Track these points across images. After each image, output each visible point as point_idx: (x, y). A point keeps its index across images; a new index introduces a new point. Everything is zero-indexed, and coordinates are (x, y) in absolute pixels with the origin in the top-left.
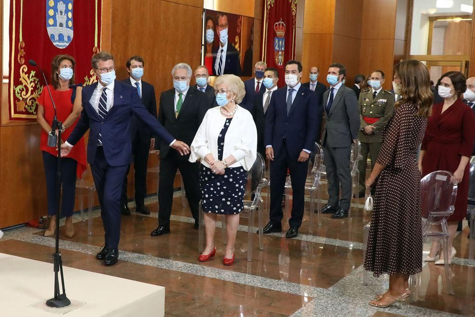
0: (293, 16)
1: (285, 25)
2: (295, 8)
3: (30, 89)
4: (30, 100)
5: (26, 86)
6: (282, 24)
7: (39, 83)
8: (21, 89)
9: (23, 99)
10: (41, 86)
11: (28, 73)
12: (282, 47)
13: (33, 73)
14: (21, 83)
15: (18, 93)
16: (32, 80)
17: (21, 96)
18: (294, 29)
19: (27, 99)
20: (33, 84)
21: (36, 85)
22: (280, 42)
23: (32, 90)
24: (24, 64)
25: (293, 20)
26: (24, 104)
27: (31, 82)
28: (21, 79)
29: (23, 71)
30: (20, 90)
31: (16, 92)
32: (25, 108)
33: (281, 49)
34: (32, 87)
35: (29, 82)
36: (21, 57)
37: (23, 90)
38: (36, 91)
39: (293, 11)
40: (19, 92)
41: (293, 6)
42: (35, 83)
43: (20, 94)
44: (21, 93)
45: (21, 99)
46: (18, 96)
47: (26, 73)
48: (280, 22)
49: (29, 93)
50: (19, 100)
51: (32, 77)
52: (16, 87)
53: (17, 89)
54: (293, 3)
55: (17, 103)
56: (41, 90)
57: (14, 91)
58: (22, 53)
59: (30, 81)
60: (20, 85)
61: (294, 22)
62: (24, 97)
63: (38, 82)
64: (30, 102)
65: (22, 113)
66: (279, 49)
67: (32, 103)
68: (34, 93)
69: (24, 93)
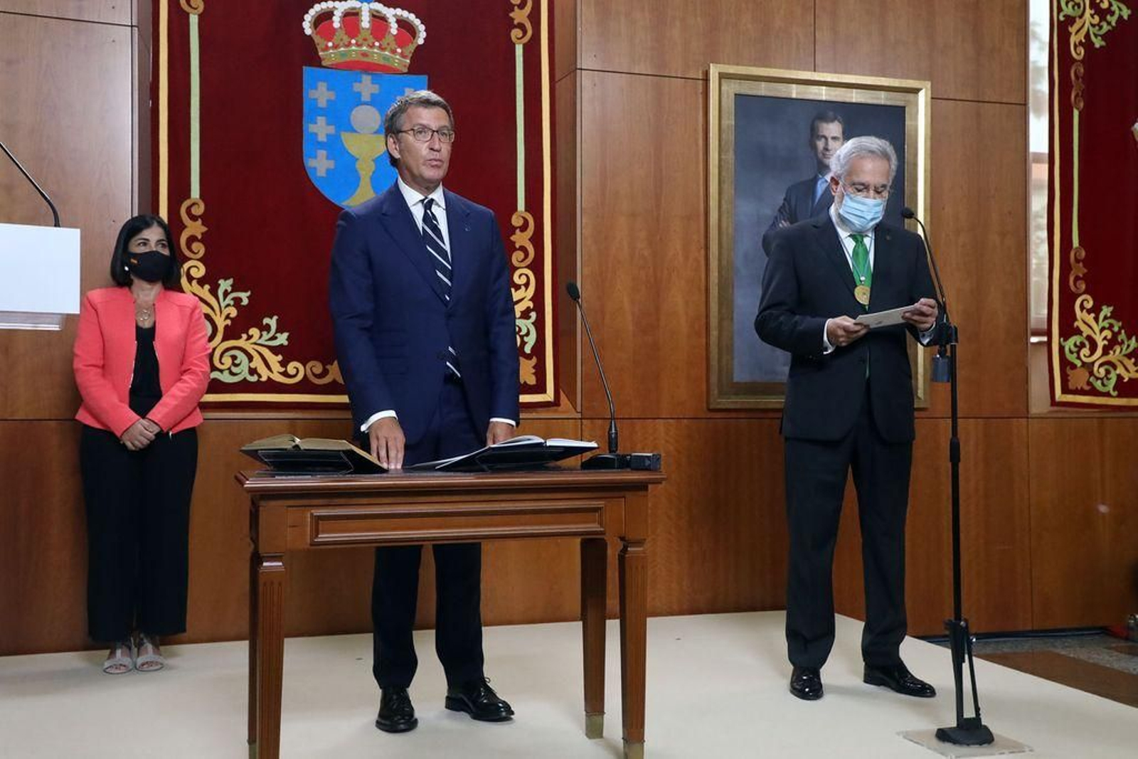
3: (1101, 344)
4: (1101, 365)
5: (1089, 338)
7: (1123, 331)
8: (1078, 343)
9: (1084, 364)
10: (1129, 338)
11: (1096, 310)
13: (1106, 311)
14: (1079, 332)
15: (1071, 352)
16: (1106, 324)
17: (1079, 358)
19: (1093, 363)
20: (1108, 333)
21: (1115, 335)
23: (1105, 346)
24: (1086, 292)
26: (1087, 374)
27: (1103, 329)
28: (1078, 324)
29: (1082, 307)
30: (1075, 345)
31: (1067, 350)
32: (1089, 383)
34: (1105, 338)
35: (1097, 329)
36: (1077, 279)
37: (1083, 345)
38: (1118, 349)
40: (1074, 349)
42: (1112, 332)
43: (1075, 355)
44: (1078, 353)
45: (1078, 363)
46: (1072, 358)
47: (1089, 312)
49: (1099, 352)
50: (1074, 366)
51: (1106, 318)
52: (1065, 340)
53: (1070, 344)
55: (1069, 371)
56: (1128, 346)
57: (1061, 349)
58: (1079, 270)
59: (1100, 327)
60: (1076, 334)
62: (1084, 359)
63: (1120, 329)
64: (1102, 371)
65: (1082, 392)
67: (1108, 372)
68: (1111, 352)
69: (1085, 351)
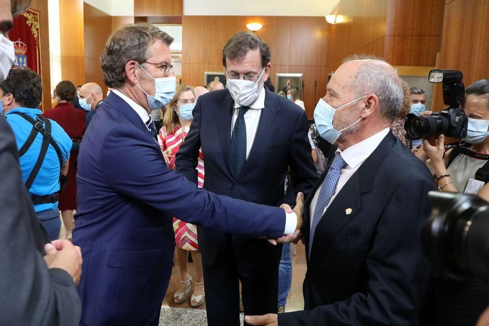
0: (34, 38)
1: (24, 44)
2: (37, 32)
6: (21, 44)
12: (23, 63)
18: (37, 50)
22: (21, 59)
25: (35, 42)
33: (22, 65)
39: (34, 34)
41: (34, 30)
48: (18, 41)
54: (33, 27)
61: (36, 43)
66: (20, 64)
